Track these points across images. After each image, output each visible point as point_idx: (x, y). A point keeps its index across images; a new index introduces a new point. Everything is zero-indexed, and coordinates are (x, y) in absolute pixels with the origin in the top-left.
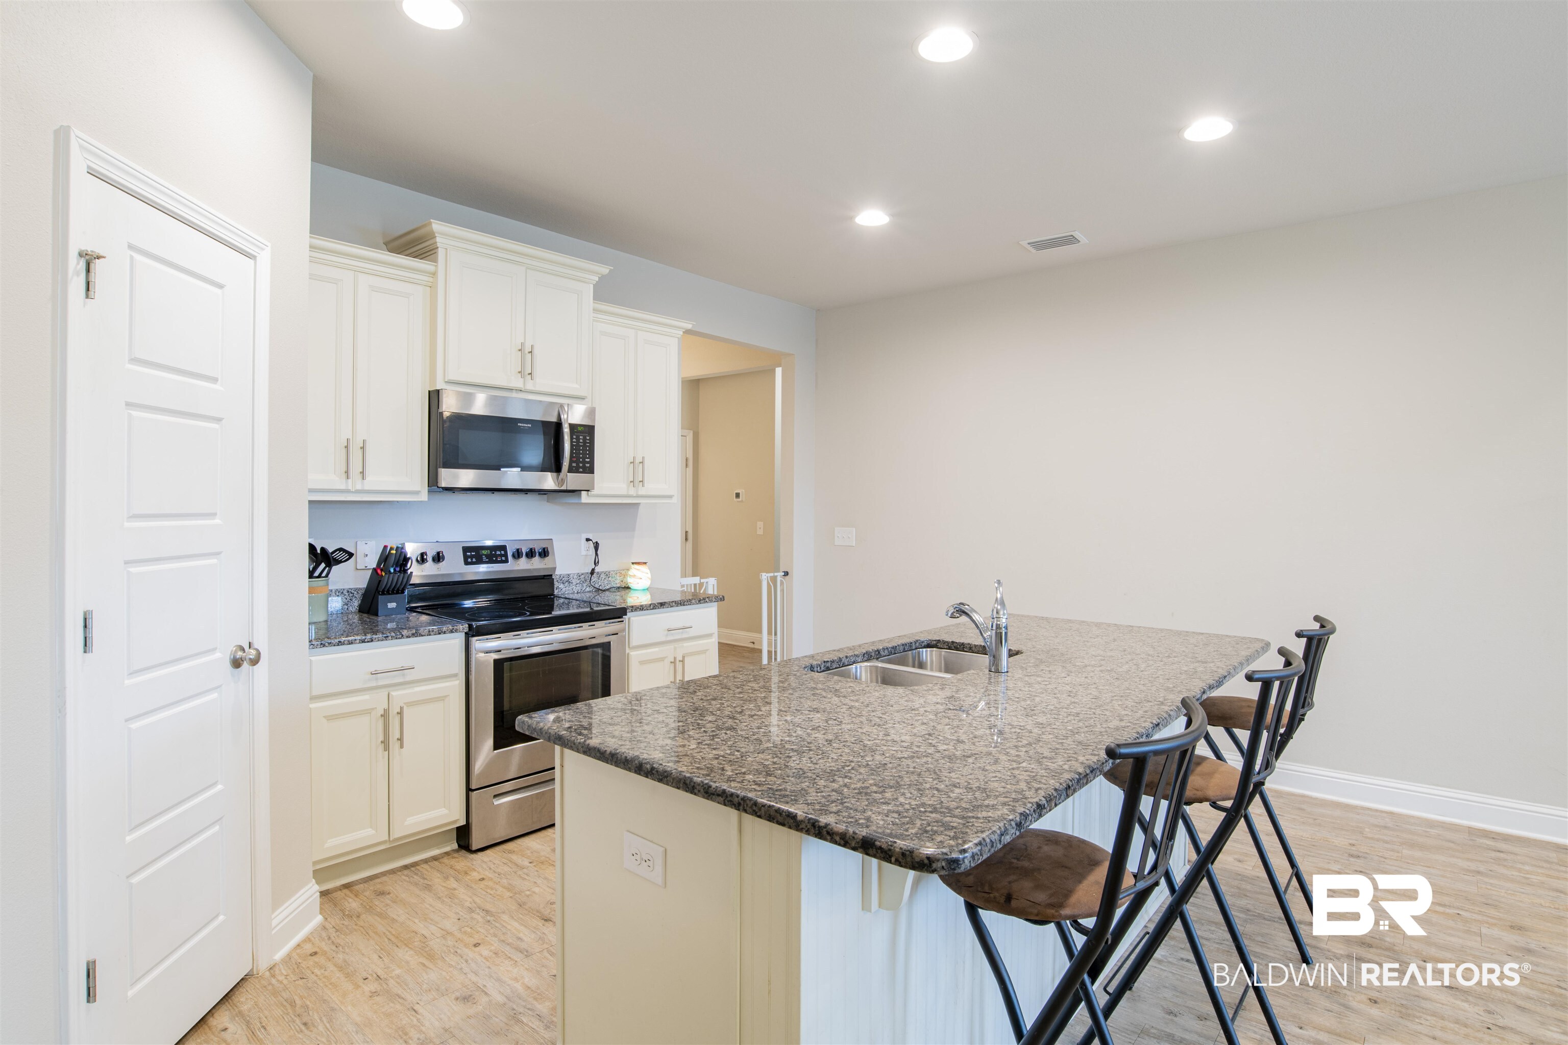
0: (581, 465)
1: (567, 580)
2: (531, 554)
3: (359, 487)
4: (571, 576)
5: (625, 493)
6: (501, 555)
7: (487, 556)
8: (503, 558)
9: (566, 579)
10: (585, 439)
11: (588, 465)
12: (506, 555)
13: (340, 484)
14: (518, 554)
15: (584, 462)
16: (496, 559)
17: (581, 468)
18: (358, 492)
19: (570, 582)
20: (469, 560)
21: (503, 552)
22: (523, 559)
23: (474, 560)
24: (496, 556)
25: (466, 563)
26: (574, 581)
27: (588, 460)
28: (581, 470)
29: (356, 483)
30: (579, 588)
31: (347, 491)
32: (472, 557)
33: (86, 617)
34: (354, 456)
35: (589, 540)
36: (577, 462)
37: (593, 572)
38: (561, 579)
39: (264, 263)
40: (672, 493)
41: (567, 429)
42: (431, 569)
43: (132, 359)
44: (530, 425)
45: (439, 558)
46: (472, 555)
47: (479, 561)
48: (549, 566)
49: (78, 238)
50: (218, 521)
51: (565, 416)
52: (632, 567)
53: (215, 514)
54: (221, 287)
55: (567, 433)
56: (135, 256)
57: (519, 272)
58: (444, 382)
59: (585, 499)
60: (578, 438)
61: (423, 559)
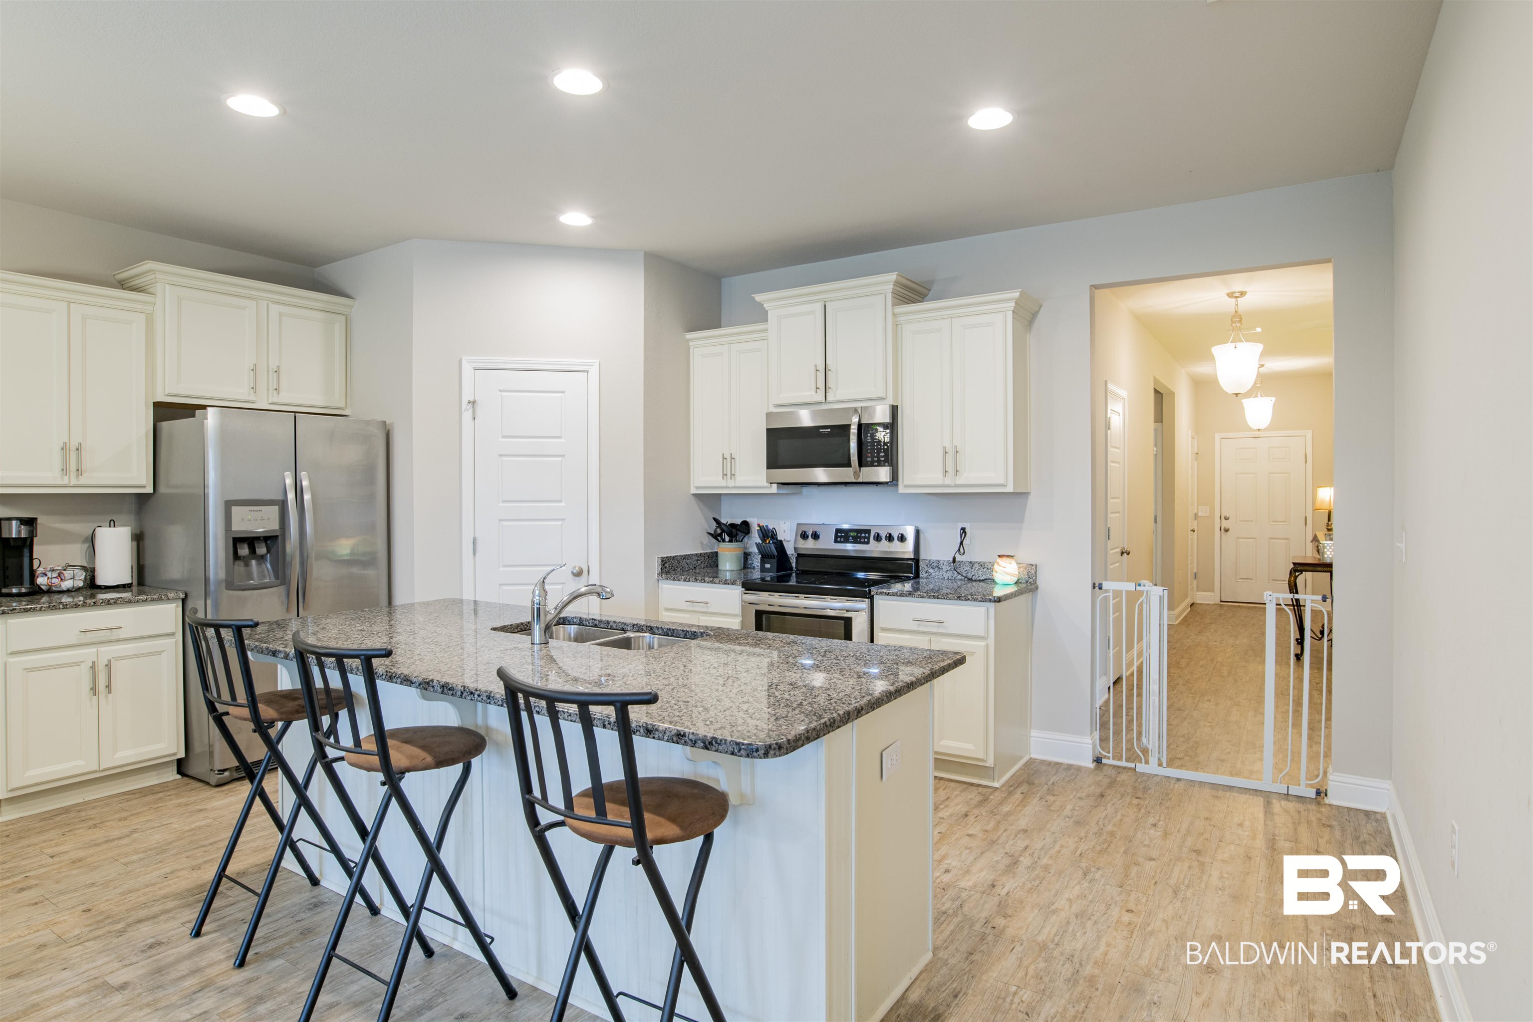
0: (876, 459)
1: (937, 566)
2: (890, 538)
3: (733, 485)
4: (941, 562)
5: (941, 483)
6: (865, 538)
7: (853, 537)
8: (866, 540)
9: (935, 564)
10: (879, 435)
11: (883, 459)
12: (869, 538)
13: (723, 484)
14: (878, 538)
15: (879, 457)
16: (860, 540)
17: (876, 462)
18: (735, 487)
19: (940, 568)
20: (839, 539)
21: (867, 535)
22: (884, 542)
23: (842, 540)
24: (860, 538)
25: (836, 541)
26: (945, 568)
27: (883, 454)
28: (876, 464)
29: (731, 483)
30: (949, 574)
31: (727, 487)
32: (841, 537)
33: (475, 539)
34: (728, 463)
35: (963, 529)
36: (873, 457)
37: (954, 561)
38: (930, 564)
39: (594, 372)
40: (1002, 481)
41: (854, 430)
42: (809, 545)
43: (504, 437)
44: (829, 430)
45: (816, 536)
46: (842, 535)
47: (846, 541)
48: (906, 550)
49: (467, 397)
50: (563, 504)
51: (855, 420)
52: (999, 560)
53: (560, 501)
54: (563, 392)
55: (853, 433)
56: (504, 394)
57: (819, 307)
58: (776, 406)
59: (901, 489)
60: (872, 436)
61: (804, 536)
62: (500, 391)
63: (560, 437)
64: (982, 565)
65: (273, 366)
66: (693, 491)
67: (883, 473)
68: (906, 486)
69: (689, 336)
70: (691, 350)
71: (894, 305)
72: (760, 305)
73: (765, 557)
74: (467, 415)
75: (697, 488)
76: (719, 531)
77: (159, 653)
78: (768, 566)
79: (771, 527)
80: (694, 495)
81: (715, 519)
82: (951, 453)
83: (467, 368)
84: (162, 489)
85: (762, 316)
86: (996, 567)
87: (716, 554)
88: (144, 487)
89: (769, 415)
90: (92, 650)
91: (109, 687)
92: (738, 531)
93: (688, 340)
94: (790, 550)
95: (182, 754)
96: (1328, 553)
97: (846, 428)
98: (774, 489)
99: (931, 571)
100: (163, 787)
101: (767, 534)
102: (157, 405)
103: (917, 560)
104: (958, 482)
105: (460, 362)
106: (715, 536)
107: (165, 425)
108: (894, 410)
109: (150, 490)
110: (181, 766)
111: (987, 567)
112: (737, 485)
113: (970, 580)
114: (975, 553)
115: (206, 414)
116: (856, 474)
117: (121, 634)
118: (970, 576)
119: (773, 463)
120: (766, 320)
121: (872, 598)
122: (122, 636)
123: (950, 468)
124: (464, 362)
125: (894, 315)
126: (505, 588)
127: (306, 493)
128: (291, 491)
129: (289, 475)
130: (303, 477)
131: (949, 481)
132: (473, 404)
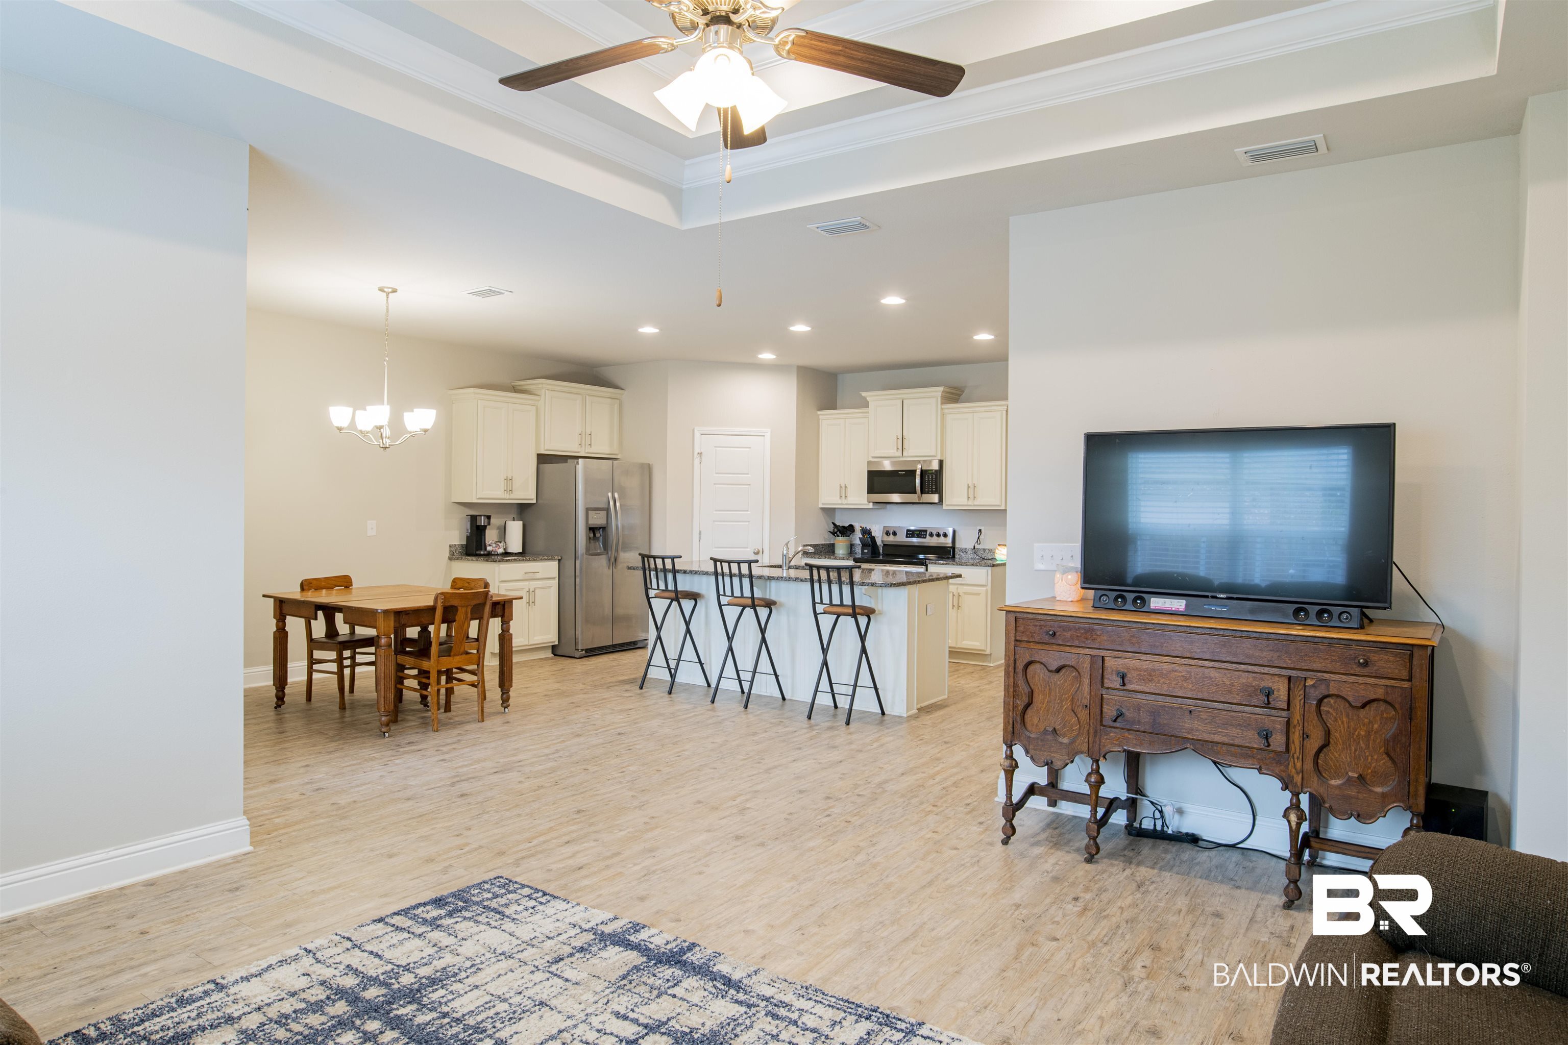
1: (965, 551)
2: (938, 535)
3: (846, 502)
4: (967, 548)
5: (966, 504)
7: (917, 535)
8: (924, 536)
9: (964, 549)
10: (932, 477)
11: (940, 490)
12: (926, 535)
13: (840, 502)
14: (931, 535)
15: (932, 488)
18: (847, 504)
21: (925, 533)
22: (935, 537)
23: (910, 536)
24: (921, 535)
25: (907, 537)
26: (969, 550)
27: (940, 487)
28: (930, 492)
29: (844, 501)
30: (972, 556)
31: (842, 504)
33: (700, 532)
34: (843, 490)
35: (980, 530)
36: (929, 489)
37: (975, 548)
38: (962, 550)
39: (768, 436)
40: (998, 503)
41: (918, 472)
42: (891, 538)
43: (717, 473)
44: (904, 473)
45: (895, 534)
46: (911, 533)
47: (913, 536)
48: (948, 542)
49: (697, 450)
50: (749, 512)
51: (919, 466)
52: (999, 547)
53: (746, 511)
54: (750, 448)
55: (918, 475)
56: (718, 449)
57: (899, 403)
58: (873, 457)
59: (944, 507)
60: (928, 477)
61: (887, 533)
62: (715, 447)
63: (748, 474)
64: (990, 550)
65: (588, 432)
66: (821, 506)
67: (935, 498)
68: (947, 505)
69: (820, 412)
70: (820, 421)
71: (942, 403)
72: (865, 398)
73: (864, 545)
74: (697, 461)
75: (823, 504)
76: (836, 530)
77: (550, 587)
78: (866, 551)
79: (868, 528)
80: (821, 508)
81: (833, 523)
82: (972, 487)
83: (697, 434)
84: (540, 501)
85: (866, 405)
86: (997, 551)
87: (833, 545)
88: (532, 500)
89: (869, 463)
90: (527, 583)
91: (534, 602)
92: (847, 531)
93: (819, 415)
94: (879, 542)
95: (557, 643)
97: (912, 473)
98: (871, 505)
99: (962, 553)
100: (546, 659)
101: (866, 532)
102: (538, 455)
103: (953, 548)
104: (976, 503)
105: (694, 430)
106: (833, 533)
107: (541, 466)
108: (941, 463)
109: (534, 501)
110: (554, 648)
111: (992, 551)
112: (849, 503)
113: (984, 559)
114: (986, 544)
115: (578, 463)
116: (919, 498)
117: (538, 576)
118: (983, 556)
119: (871, 490)
120: (868, 407)
121: (927, 566)
122: (538, 577)
123: (971, 495)
124: (696, 431)
125: (942, 409)
127: (618, 504)
128: (612, 503)
129: (610, 494)
130: (616, 495)
131: (970, 503)
132: (700, 454)
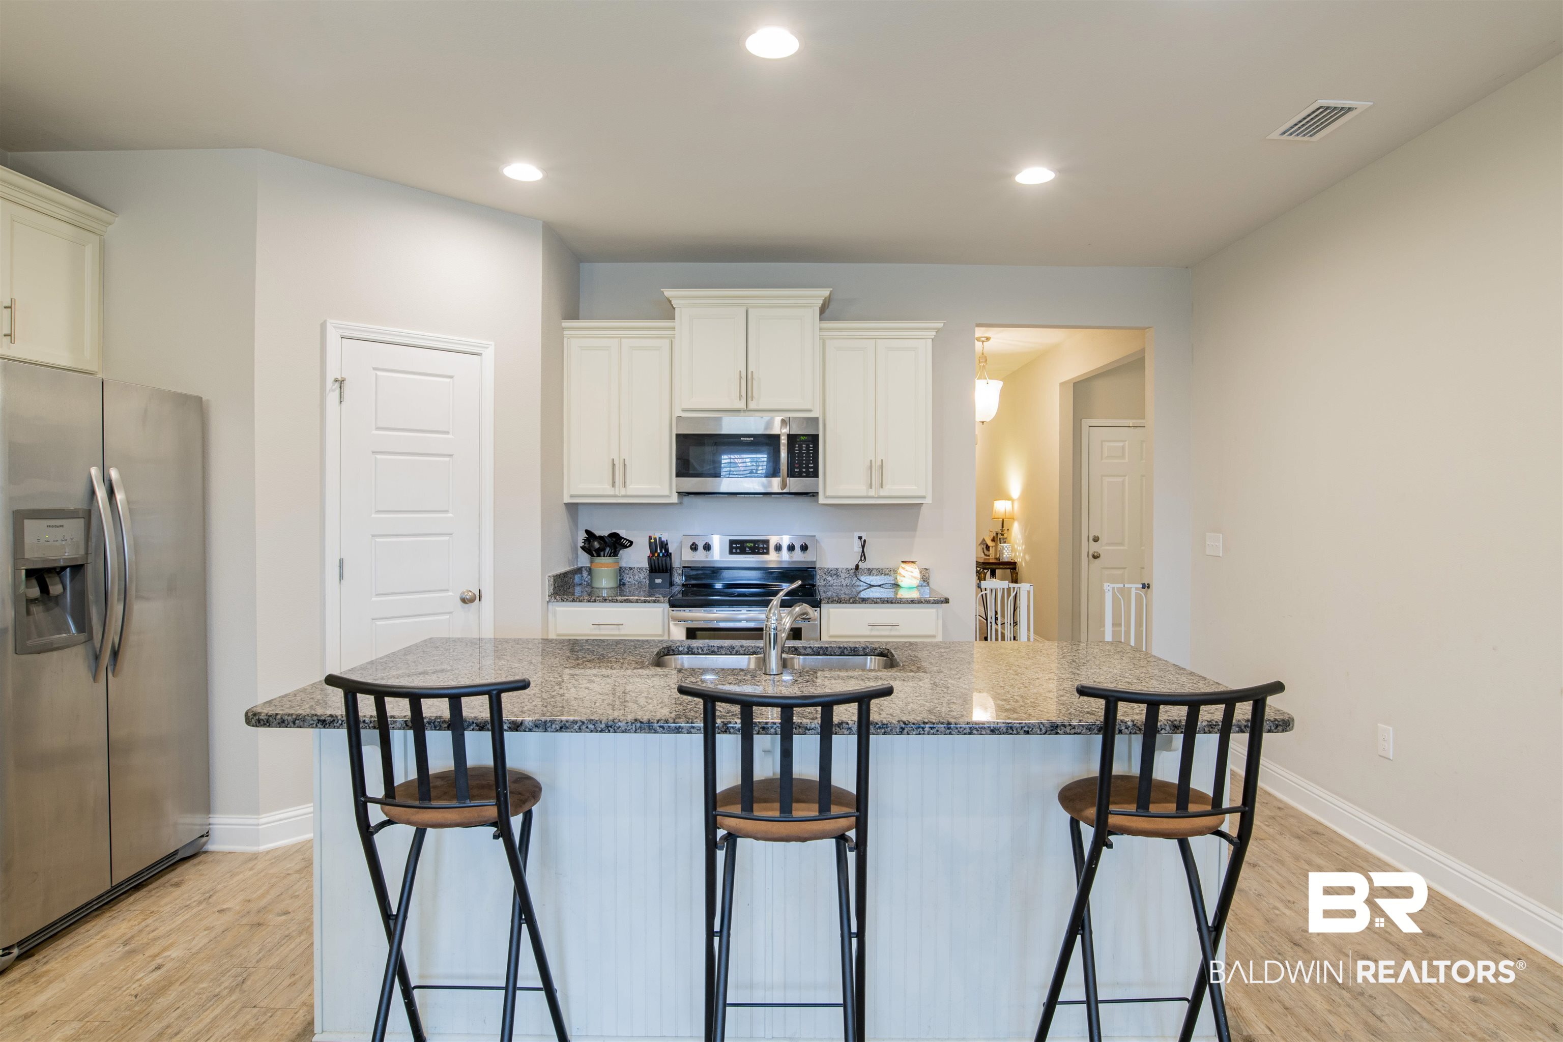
0: (804, 470)
1: (835, 573)
2: (791, 548)
3: (623, 493)
4: (840, 570)
5: (865, 494)
6: (763, 548)
7: (750, 548)
8: (765, 551)
9: (834, 572)
10: (808, 447)
11: (812, 470)
12: (768, 548)
13: (611, 491)
14: (778, 548)
15: (807, 467)
16: (759, 551)
17: (804, 472)
18: (623, 496)
19: (838, 575)
20: (734, 551)
21: (765, 546)
22: (786, 552)
23: (738, 551)
24: (758, 548)
25: (731, 553)
26: (843, 575)
27: (812, 465)
28: (804, 474)
29: (621, 491)
30: (848, 581)
31: (615, 496)
32: (736, 548)
33: (341, 562)
34: (620, 470)
35: (864, 539)
36: (800, 467)
37: (857, 567)
38: (829, 572)
39: (489, 354)
40: (922, 493)
41: (784, 440)
42: (699, 557)
43: (378, 429)
44: (752, 439)
45: (707, 548)
46: (739, 546)
47: (743, 552)
48: (808, 559)
49: (332, 373)
50: (450, 515)
52: (903, 565)
53: (447, 511)
54: (451, 377)
55: (784, 444)
56: (379, 373)
57: (743, 311)
58: (684, 410)
59: (822, 500)
60: (801, 447)
61: (694, 547)
62: (374, 369)
63: (447, 433)
64: (886, 571)
65: (4, 297)
66: (567, 500)
67: (807, 484)
68: (827, 497)
69: (564, 323)
70: (565, 340)
71: (820, 319)
72: (668, 301)
74: (332, 397)
75: (572, 496)
76: (592, 544)
79: (661, 539)
80: (565, 504)
81: (586, 531)
82: (878, 467)
83: (333, 336)
85: (668, 312)
86: (901, 571)
89: (680, 419)
93: (563, 328)
94: (679, 563)
96: (1006, 554)
98: (676, 498)
99: (829, 578)
101: (656, 545)
103: (817, 571)
104: (882, 493)
105: (323, 326)
106: (587, 549)
108: (817, 422)
111: (892, 572)
112: (629, 493)
113: (868, 585)
114: (879, 559)
116: (784, 485)
118: (867, 582)
119: (683, 470)
120: (673, 318)
123: (876, 480)
124: (329, 327)
125: (820, 329)
126: (379, 623)
127: (120, 496)
128: (101, 494)
129: (94, 472)
130: (114, 474)
131: (872, 493)
132: (341, 382)
